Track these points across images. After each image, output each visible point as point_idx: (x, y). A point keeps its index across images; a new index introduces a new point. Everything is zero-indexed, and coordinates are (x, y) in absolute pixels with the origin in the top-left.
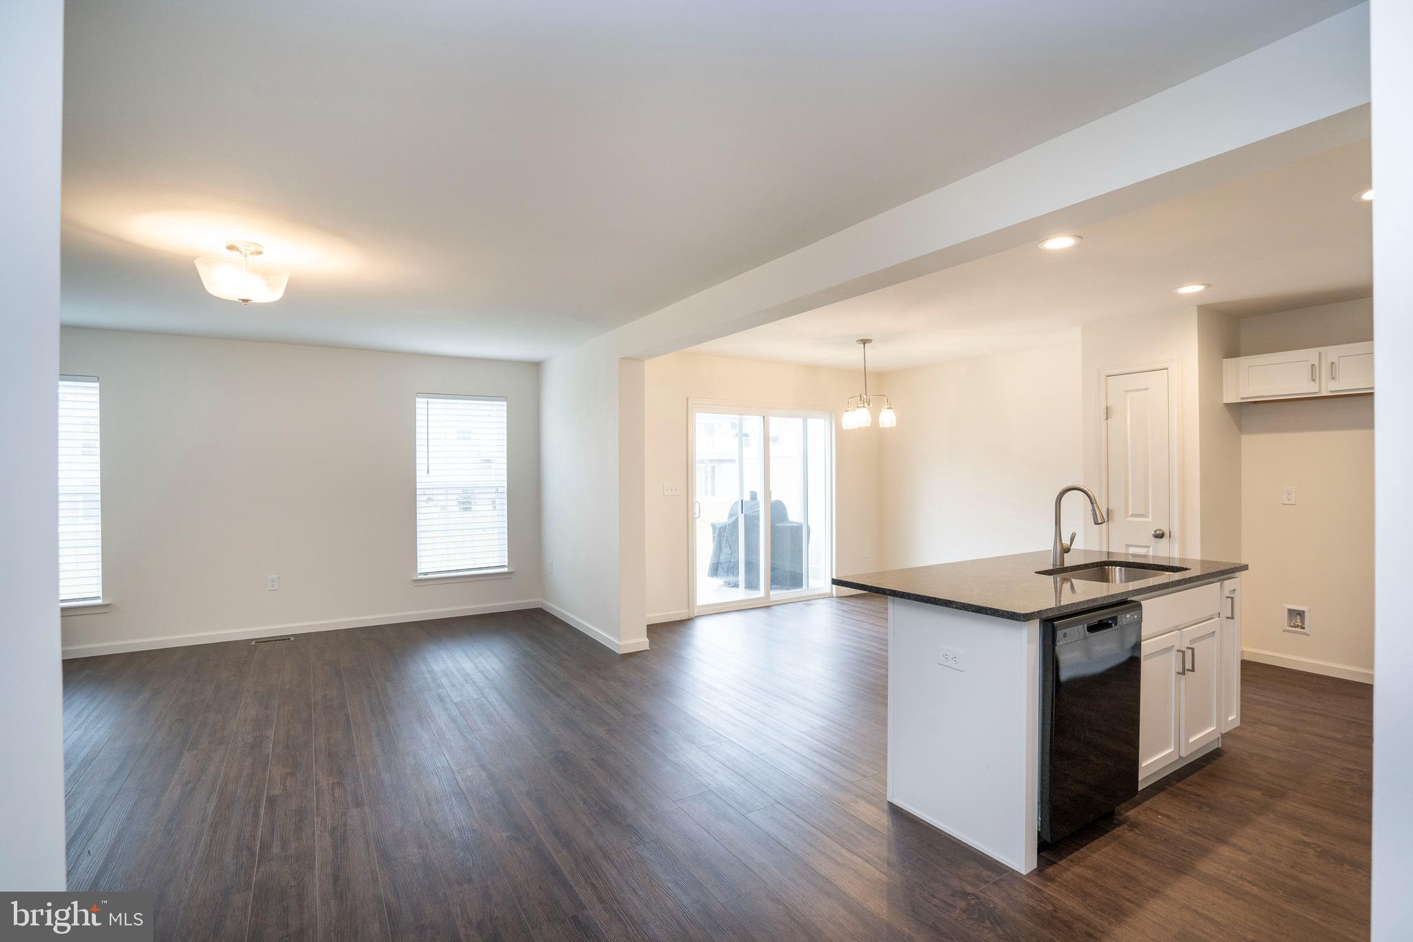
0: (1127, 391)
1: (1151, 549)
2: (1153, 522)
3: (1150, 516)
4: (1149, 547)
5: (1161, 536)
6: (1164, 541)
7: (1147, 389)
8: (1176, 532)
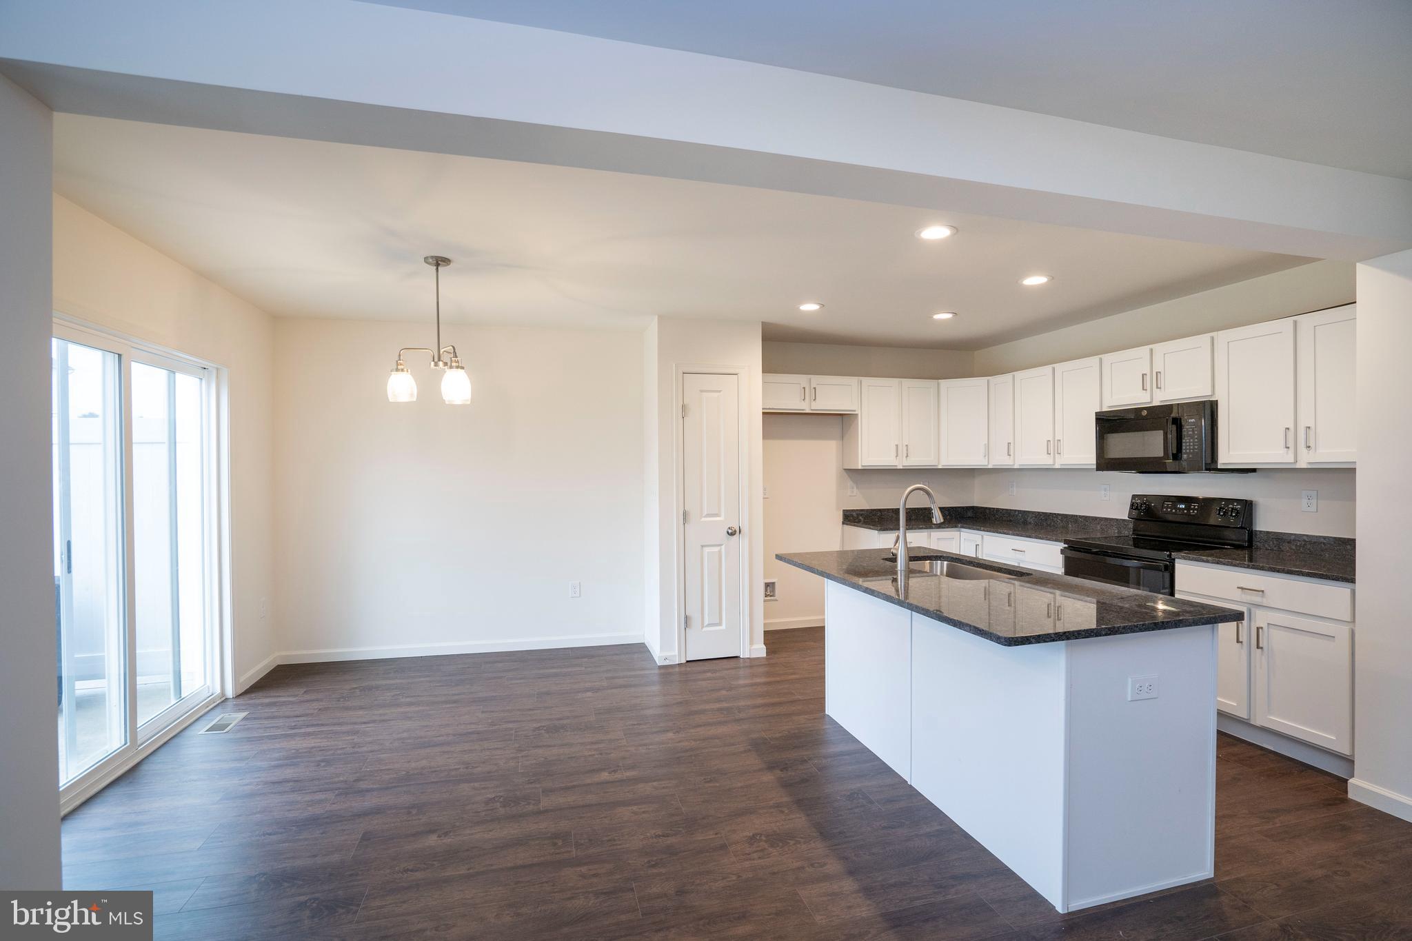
0: (702, 391)
1: (723, 547)
2: (724, 520)
3: (723, 514)
4: (722, 545)
5: (732, 534)
6: (736, 537)
7: (720, 391)
8: (745, 530)
